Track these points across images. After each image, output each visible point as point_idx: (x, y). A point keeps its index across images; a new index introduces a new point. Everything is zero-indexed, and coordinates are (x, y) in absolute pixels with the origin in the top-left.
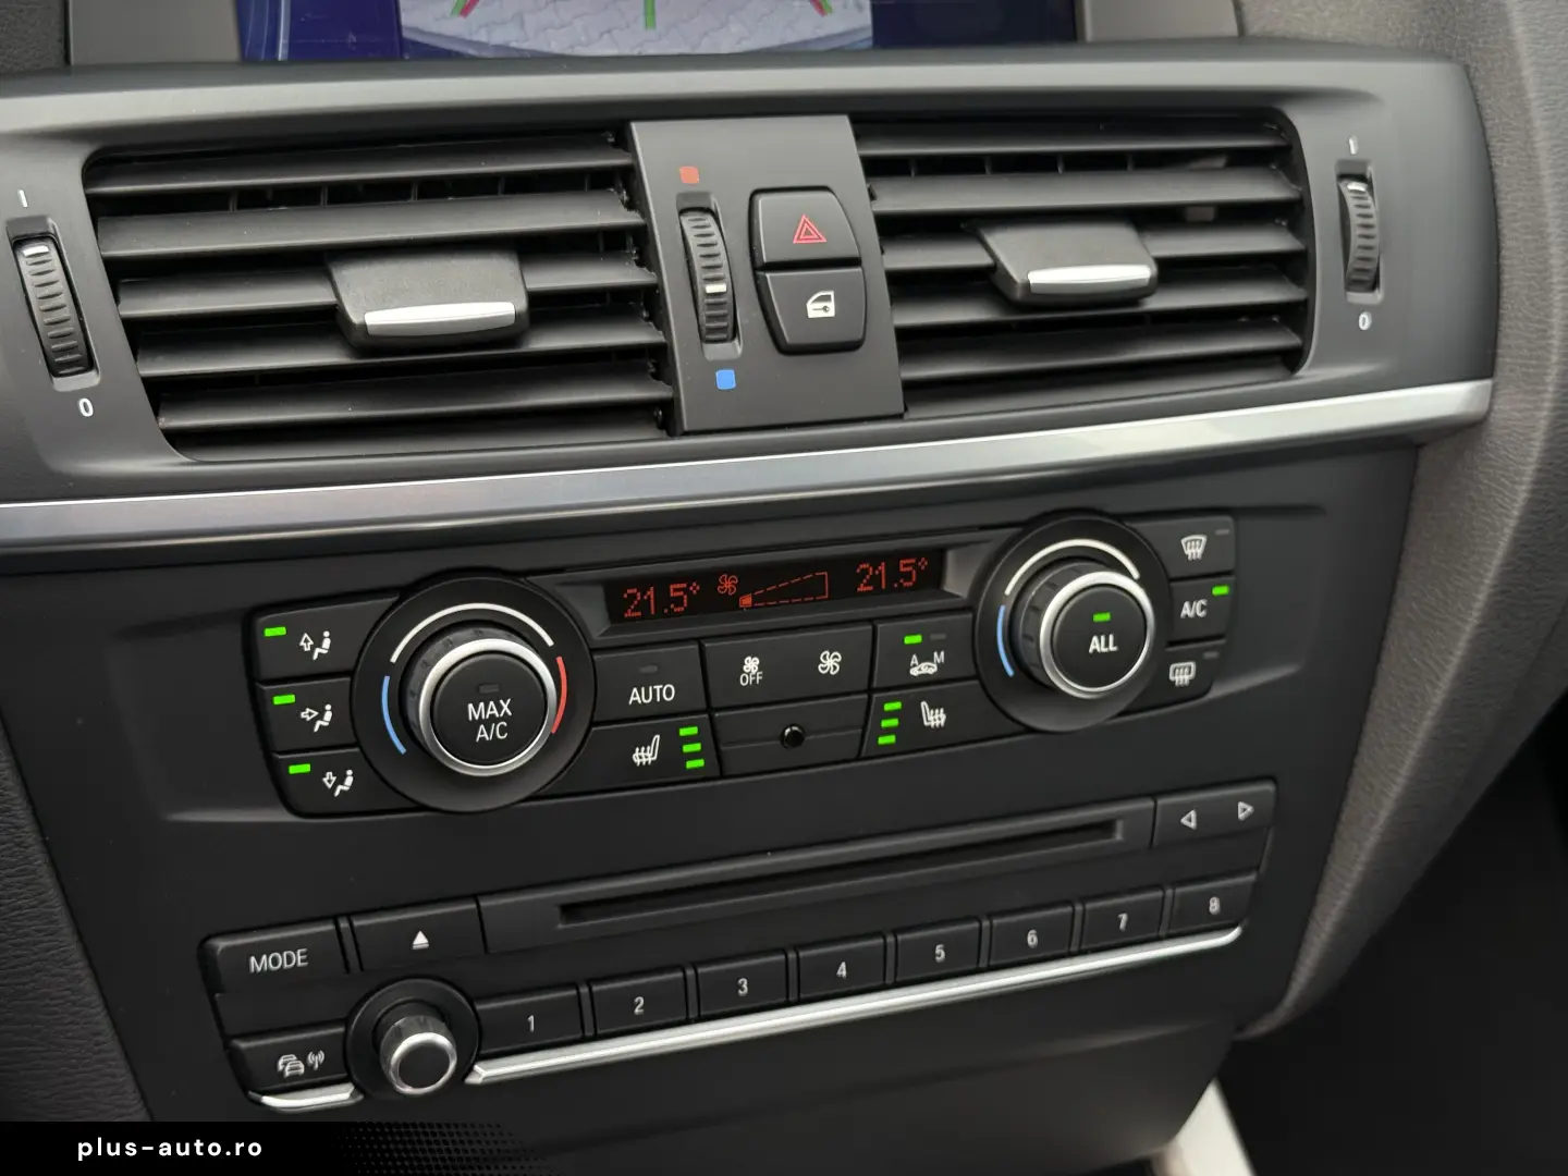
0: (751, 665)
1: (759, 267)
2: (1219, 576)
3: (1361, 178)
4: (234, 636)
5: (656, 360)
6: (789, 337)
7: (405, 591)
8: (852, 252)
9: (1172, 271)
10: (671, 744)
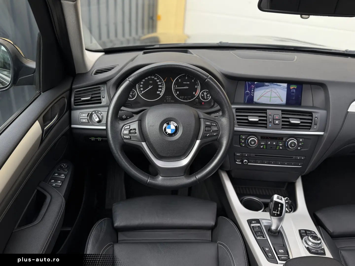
0: (269, 143)
1: (273, 119)
2: (303, 142)
3: (317, 118)
4: (239, 136)
5: (266, 124)
6: (275, 123)
7: (249, 135)
8: (279, 119)
9: (301, 122)
10: (263, 146)
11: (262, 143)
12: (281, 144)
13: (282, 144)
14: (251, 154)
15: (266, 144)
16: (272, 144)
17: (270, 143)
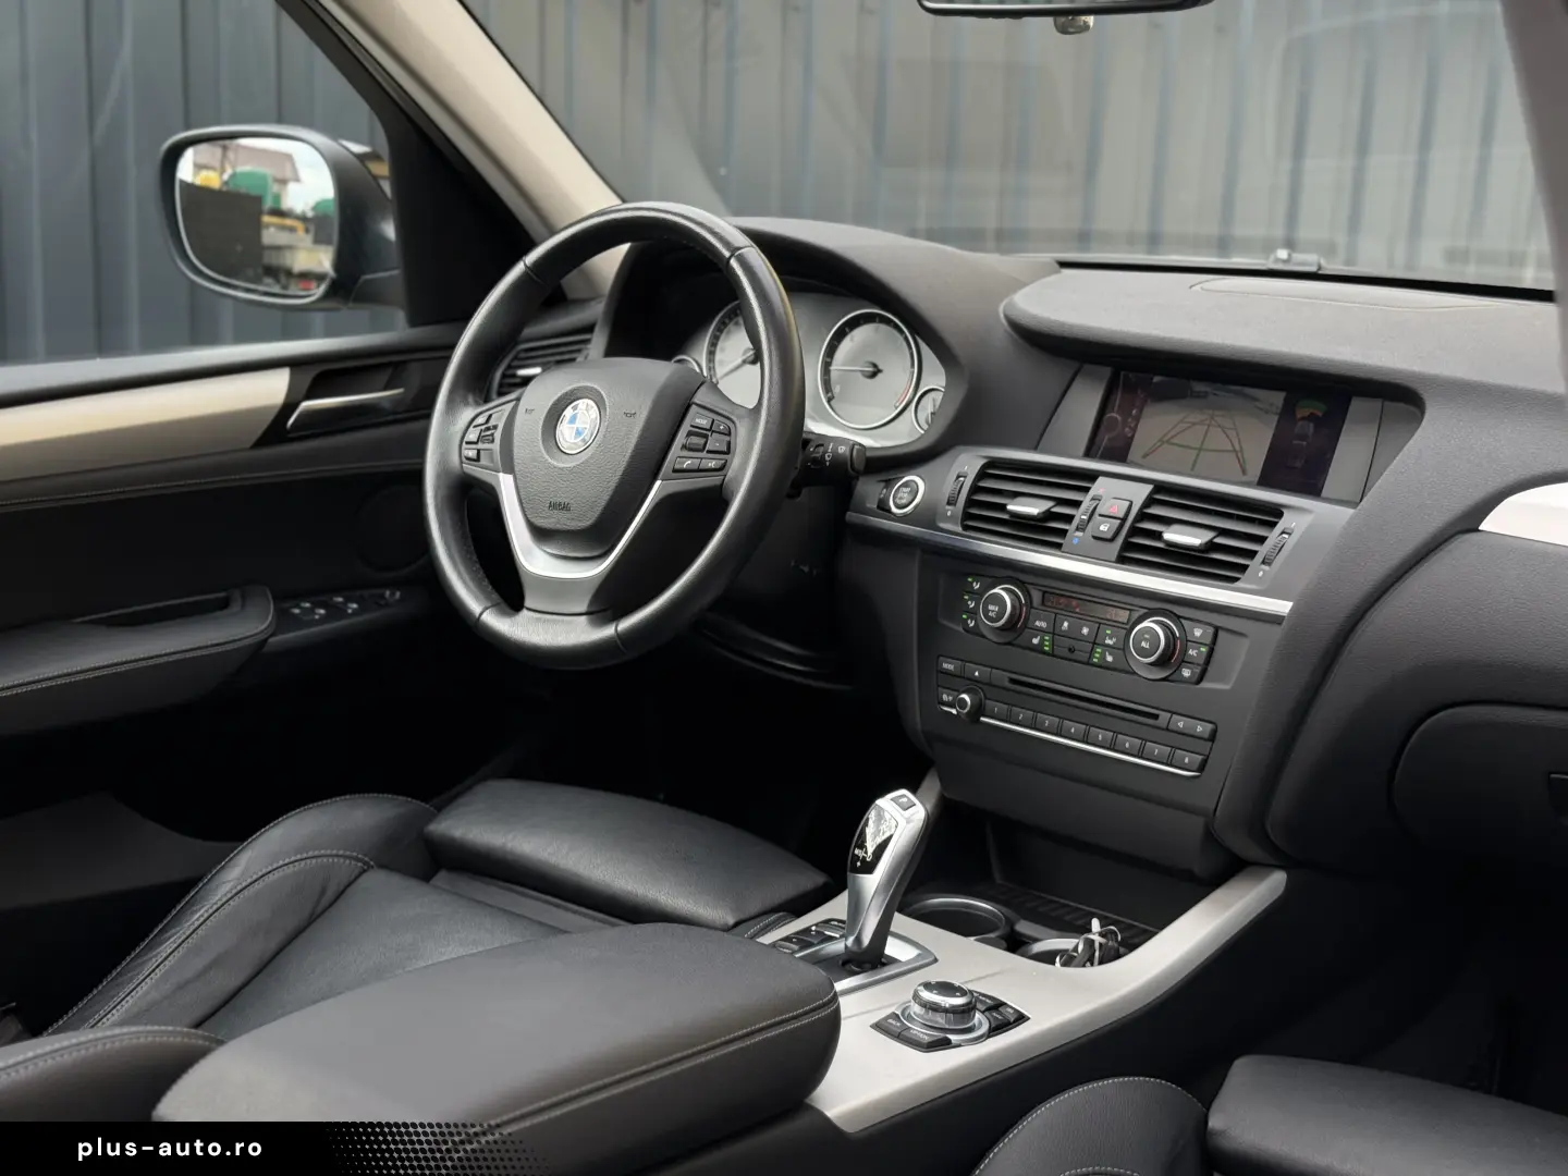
0: (1066, 624)
1: (1098, 515)
2: (1203, 645)
3: (1288, 534)
5: (1064, 533)
8: (1125, 518)
9: (1216, 547)
10: (1042, 640)
11: (1037, 623)
12: (1111, 638)
13: (1114, 640)
14: (994, 671)
15: (1054, 632)
16: (1074, 635)
17: (1069, 626)
